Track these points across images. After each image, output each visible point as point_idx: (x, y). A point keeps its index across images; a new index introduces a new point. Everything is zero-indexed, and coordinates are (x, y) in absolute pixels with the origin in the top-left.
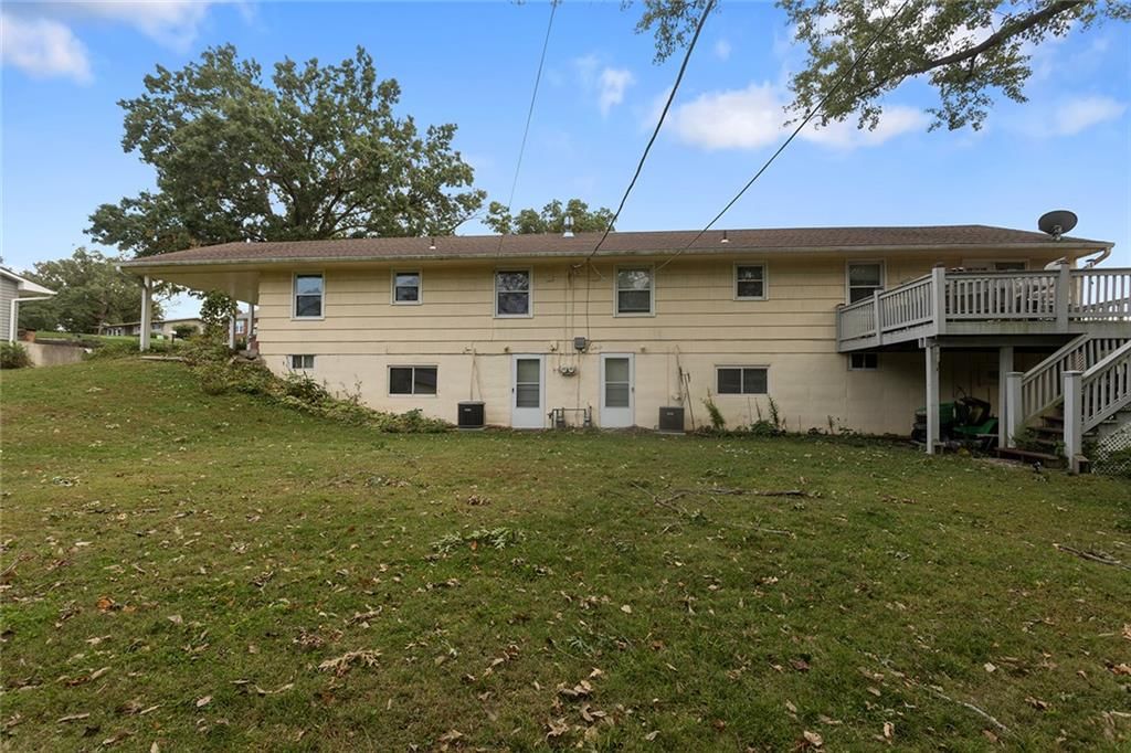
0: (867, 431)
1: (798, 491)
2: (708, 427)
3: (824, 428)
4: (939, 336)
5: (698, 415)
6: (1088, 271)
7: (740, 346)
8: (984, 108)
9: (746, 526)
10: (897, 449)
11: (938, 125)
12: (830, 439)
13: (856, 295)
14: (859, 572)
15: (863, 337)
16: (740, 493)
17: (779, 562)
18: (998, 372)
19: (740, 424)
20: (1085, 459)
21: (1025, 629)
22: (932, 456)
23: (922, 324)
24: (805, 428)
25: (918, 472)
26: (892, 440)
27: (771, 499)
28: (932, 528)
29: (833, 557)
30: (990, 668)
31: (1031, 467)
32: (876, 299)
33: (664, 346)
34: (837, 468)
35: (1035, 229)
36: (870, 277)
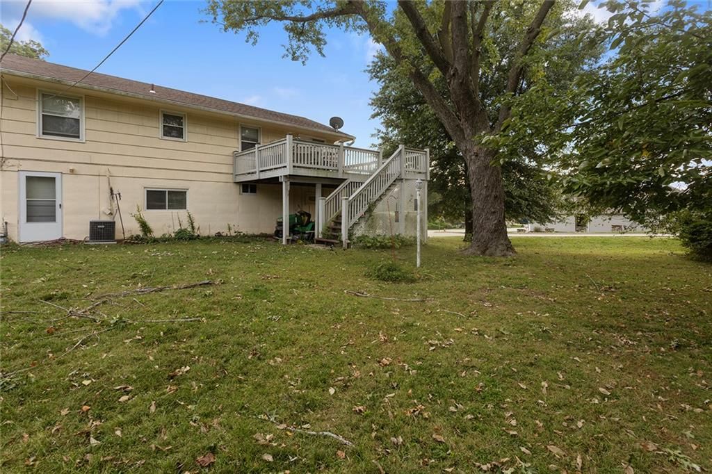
0: (250, 232)
1: (208, 281)
2: (138, 236)
3: (225, 232)
4: (289, 175)
5: (128, 226)
6: (348, 148)
7: (163, 174)
8: (306, 54)
9: (165, 319)
10: (267, 242)
11: (287, 56)
12: (229, 239)
13: (245, 146)
14: (251, 339)
15: (249, 173)
16: (161, 290)
17: (192, 348)
18: (315, 197)
19: (166, 232)
20: (349, 241)
21: (342, 352)
22: (286, 245)
23: (280, 168)
24: (213, 233)
25: (280, 257)
26: (265, 237)
27: (187, 291)
28: (291, 293)
29: (232, 332)
30: (332, 391)
31: (329, 248)
32: (256, 150)
33: (95, 170)
34: (234, 259)
35: (328, 124)
36: (252, 136)
